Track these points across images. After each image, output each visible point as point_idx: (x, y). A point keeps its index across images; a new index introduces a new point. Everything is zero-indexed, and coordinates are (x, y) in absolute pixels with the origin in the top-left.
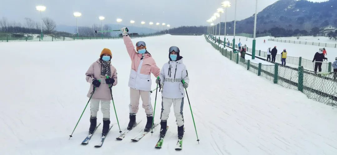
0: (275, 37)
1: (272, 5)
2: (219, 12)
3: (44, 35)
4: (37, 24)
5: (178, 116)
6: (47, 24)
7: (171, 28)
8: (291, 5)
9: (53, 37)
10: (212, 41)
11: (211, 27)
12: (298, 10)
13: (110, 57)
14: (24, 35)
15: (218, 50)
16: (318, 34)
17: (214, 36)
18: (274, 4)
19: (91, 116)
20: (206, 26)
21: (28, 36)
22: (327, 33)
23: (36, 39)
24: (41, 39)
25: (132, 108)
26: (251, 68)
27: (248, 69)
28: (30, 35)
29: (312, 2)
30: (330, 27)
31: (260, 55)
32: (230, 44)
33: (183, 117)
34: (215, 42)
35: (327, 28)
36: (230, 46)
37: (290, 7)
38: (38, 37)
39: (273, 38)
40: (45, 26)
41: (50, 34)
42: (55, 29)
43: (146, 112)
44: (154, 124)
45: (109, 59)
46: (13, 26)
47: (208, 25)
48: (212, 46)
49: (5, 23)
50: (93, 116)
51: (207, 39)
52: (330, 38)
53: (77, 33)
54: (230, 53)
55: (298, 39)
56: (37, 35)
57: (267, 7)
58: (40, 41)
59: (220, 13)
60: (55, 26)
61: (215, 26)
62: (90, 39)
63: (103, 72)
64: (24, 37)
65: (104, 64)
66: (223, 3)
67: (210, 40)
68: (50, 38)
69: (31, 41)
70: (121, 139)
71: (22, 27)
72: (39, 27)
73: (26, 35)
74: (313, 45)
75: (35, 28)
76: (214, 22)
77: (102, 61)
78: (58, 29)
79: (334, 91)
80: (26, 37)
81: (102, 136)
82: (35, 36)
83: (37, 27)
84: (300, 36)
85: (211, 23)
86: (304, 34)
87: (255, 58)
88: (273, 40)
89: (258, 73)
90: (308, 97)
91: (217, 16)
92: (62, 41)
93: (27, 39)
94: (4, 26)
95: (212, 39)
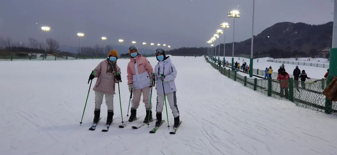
0: (274, 58)
1: (271, 27)
2: (218, 33)
3: (48, 55)
4: (40, 44)
5: (173, 108)
6: (50, 44)
7: (172, 49)
8: (289, 28)
9: (56, 56)
10: (212, 61)
11: (211, 48)
12: (296, 33)
13: (116, 58)
14: (28, 54)
15: (217, 69)
16: (316, 56)
17: (214, 57)
18: (272, 26)
19: (96, 108)
20: (206, 47)
21: (31, 55)
22: (325, 55)
23: (40, 59)
24: (44, 58)
25: (134, 103)
26: (248, 84)
27: (245, 86)
28: (34, 54)
29: (310, 25)
30: (328, 49)
31: (258, 74)
32: (230, 65)
33: (177, 109)
34: (215, 63)
35: (325, 50)
36: (228, 66)
37: (288, 30)
38: (41, 56)
39: (272, 59)
40: (48, 46)
41: (53, 53)
42: (58, 49)
43: (145, 106)
44: (152, 119)
45: (116, 60)
46: (17, 46)
47: (208, 47)
48: (212, 65)
49: (9, 43)
50: (97, 108)
51: (207, 59)
52: (328, 59)
53: (80, 53)
54: (228, 72)
55: (297, 60)
56: (40, 54)
57: (266, 29)
58: (43, 60)
59: (220, 34)
60: (58, 47)
61: (215, 47)
62: (92, 58)
63: (110, 70)
64: (28, 56)
65: (110, 63)
66: (223, 24)
67: (210, 60)
68: (53, 57)
69: (35, 60)
70: (123, 127)
71: (25, 47)
72: (42, 47)
73: (30, 55)
74: (311, 66)
75: (39, 48)
76: (213, 43)
77: (109, 60)
78: (62, 49)
79: (318, 97)
80: (30, 56)
81: (107, 125)
82: (39, 55)
83: (40, 47)
84: (299, 57)
85: (211, 44)
86: (302, 55)
87: (253, 76)
88: (272, 61)
89: (253, 88)
90: (297, 105)
91: (216, 37)
92: (65, 60)
93: (30, 58)
94: (8, 46)
95: (212, 60)
